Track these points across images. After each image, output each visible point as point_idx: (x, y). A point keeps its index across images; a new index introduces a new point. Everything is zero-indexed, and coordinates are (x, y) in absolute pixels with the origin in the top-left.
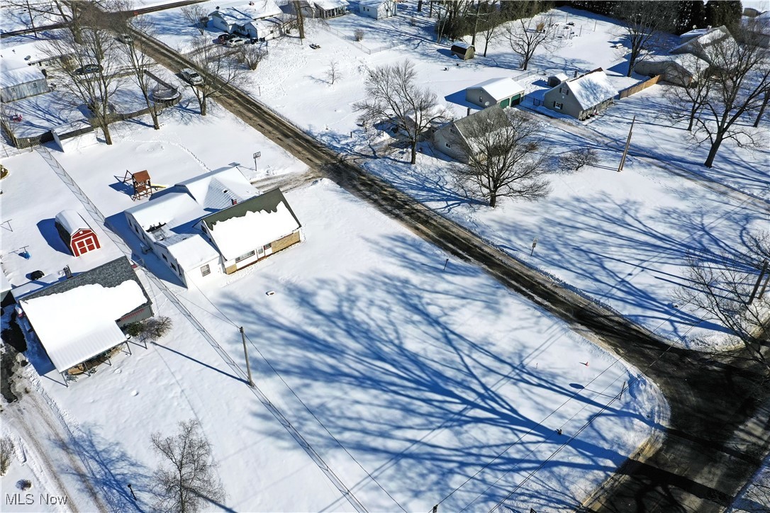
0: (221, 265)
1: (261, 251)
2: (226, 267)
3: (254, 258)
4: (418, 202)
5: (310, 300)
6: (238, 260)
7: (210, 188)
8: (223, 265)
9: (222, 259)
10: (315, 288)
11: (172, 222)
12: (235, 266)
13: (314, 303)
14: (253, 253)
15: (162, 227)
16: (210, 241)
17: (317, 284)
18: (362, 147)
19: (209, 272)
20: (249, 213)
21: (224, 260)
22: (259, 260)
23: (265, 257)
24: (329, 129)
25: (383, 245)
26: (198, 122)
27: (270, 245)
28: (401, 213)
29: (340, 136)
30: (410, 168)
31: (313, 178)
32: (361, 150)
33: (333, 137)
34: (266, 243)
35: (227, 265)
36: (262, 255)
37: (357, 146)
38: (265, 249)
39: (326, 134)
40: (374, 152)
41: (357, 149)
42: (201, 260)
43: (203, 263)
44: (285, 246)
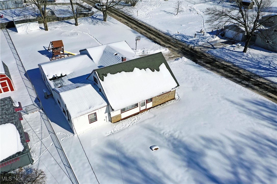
0: (107, 114)
1: (143, 104)
2: (112, 116)
3: (137, 110)
4: (260, 77)
5: (199, 160)
6: (123, 111)
7: (104, 52)
8: (109, 114)
9: (109, 109)
10: (201, 147)
11: (72, 74)
12: (120, 116)
13: (204, 166)
14: (137, 105)
15: (63, 78)
16: (100, 91)
17: (203, 142)
18: (203, 43)
19: (96, 119)
20: (136, 69)
21: (110, 109)
22: (141, 112)
23: (146, 110)
24: (180, 33)
25: (249, 108)
26: (101, 24)
27: (151, 100)
28: (250, 84)
29: (187, 36)
30: (243, 55)
31: (174, 57)
32: (203, 44)
33: (183, 36)
34: (149, 97)
35: (113, 114)
36: (144, 108)
37: (200, 42)
38: (147, 103)
39: (178, 35)
40: (212, 46)
41: (200, 43)
42: (90, 108)
43: (91, 111)
44: (163, 101)
